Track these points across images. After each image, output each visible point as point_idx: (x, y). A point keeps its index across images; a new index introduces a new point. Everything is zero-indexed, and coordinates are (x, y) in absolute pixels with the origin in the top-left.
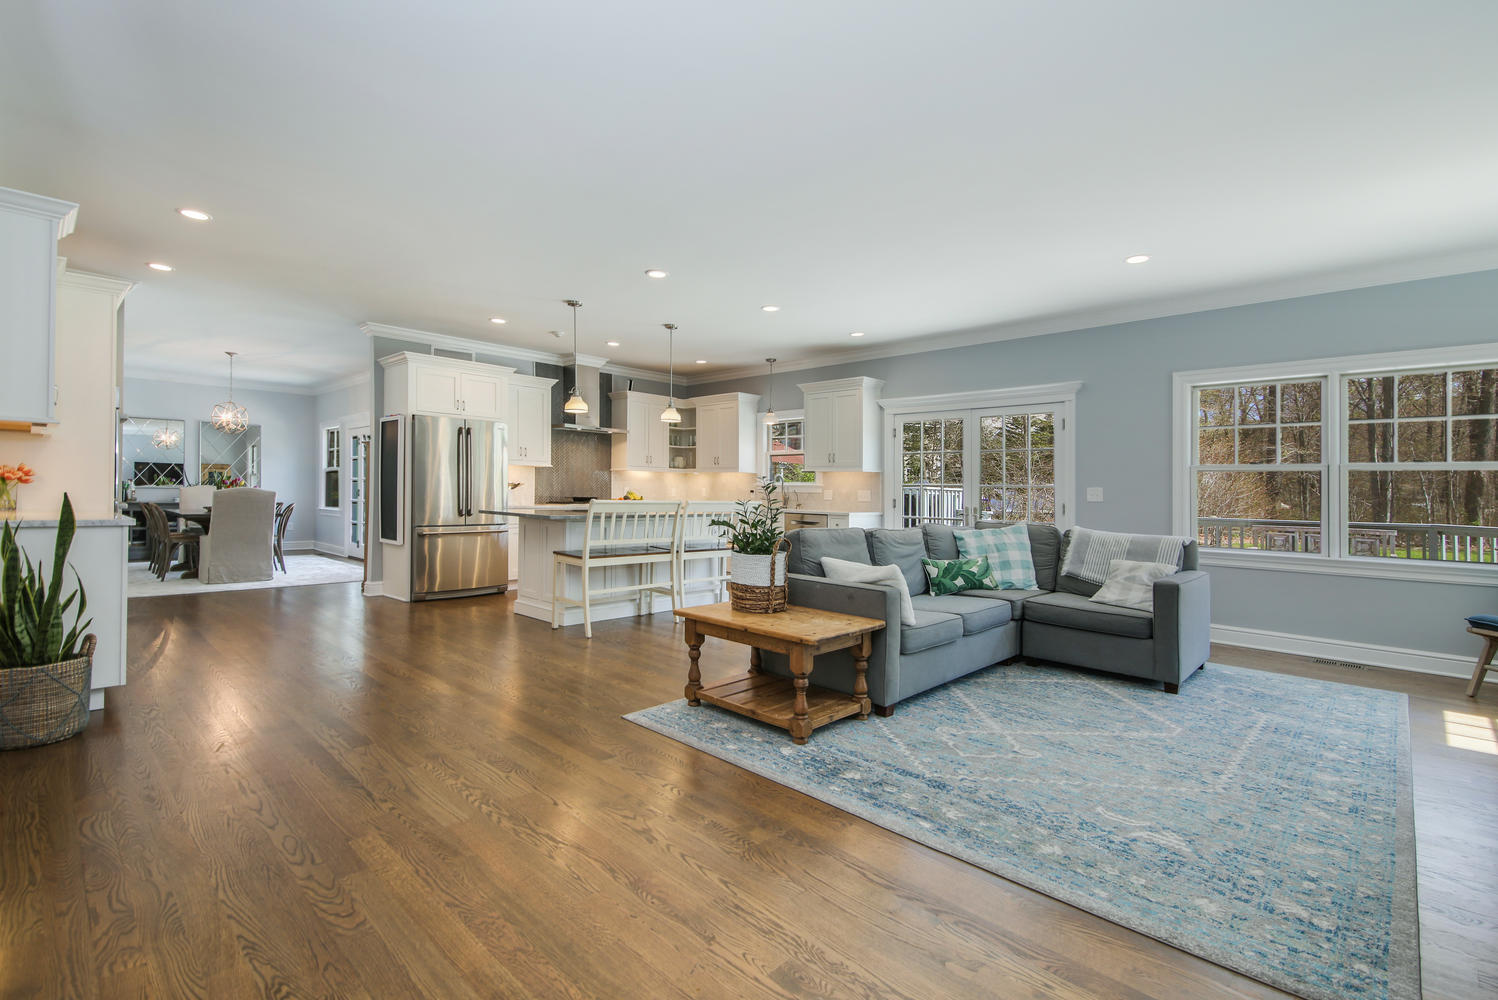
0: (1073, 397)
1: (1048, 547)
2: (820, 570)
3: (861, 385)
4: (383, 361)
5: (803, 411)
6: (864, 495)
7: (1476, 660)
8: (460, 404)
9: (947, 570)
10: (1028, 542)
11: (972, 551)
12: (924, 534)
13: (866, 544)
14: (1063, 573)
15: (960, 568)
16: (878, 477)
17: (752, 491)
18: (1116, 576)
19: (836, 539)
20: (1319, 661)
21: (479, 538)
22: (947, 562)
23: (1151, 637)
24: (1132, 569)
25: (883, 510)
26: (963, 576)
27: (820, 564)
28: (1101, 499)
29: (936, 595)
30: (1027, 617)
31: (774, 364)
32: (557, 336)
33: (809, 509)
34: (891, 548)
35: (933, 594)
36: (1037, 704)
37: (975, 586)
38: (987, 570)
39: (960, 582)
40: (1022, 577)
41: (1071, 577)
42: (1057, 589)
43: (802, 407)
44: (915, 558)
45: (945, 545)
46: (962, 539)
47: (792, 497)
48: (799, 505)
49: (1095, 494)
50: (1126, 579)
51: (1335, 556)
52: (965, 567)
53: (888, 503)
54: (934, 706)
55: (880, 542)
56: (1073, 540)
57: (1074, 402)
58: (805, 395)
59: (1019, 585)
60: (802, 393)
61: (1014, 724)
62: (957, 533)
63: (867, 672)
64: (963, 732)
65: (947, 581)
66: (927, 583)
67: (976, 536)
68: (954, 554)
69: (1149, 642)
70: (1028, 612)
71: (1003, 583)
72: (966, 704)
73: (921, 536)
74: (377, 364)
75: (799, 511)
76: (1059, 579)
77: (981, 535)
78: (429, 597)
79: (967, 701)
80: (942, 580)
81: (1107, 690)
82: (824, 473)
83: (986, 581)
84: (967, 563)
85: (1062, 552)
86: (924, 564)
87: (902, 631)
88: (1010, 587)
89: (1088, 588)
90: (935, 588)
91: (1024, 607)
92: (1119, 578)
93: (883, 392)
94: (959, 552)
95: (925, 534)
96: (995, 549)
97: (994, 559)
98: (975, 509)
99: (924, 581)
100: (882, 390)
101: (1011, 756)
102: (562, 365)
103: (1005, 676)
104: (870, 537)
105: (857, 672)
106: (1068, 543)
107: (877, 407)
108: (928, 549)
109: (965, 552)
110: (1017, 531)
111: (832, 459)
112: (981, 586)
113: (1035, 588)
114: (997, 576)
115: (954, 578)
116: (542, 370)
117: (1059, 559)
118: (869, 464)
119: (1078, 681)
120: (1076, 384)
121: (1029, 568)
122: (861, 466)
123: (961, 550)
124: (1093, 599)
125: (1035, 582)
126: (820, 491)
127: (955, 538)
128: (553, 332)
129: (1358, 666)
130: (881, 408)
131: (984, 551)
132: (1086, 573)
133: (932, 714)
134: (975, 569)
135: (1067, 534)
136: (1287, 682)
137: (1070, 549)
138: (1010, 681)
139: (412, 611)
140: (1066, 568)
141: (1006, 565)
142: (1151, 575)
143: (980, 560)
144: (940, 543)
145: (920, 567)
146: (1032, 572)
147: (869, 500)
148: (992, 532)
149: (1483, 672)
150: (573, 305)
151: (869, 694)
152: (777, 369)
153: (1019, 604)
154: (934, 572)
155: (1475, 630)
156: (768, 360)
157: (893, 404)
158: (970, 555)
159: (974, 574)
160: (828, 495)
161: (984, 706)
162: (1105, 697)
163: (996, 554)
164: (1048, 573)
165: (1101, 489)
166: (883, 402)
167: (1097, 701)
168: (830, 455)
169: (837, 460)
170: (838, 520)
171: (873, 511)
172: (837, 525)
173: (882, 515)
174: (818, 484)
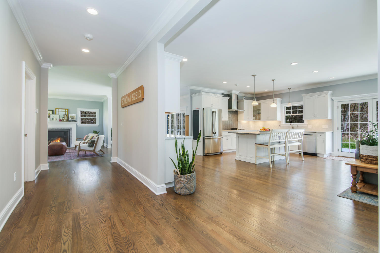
3: (328, 94)
4: (192, 95)
5: (303, 102)
6: (325, 126)
8: (212, 105)
16: (332, 121)
17: (279, 126)
21: (211, 140)
25: (333, 130)
31: (290, 89)
32: (236, 86)
58: (304, 97)
60: (303, 97)
74: (191, 96)
78: (207, 155)
100: (332, 95)
102: (227, 94)
116: (225, 95)
122: (327, 117)
126: (307, 125)
128: (235, 85)
130: (332, 100)
139: (203, 158)
147: (327, 128)
150: (254, 76)
152: (291, 91)
156: (288, 88)
157: (336, 99)
160: (310, 126)
168: (314, 115)
169: (317, 116)
170: (321, 134)
171: (329, 131)
172: (321, 135)
173: (332, 132)
174: (305, 123)
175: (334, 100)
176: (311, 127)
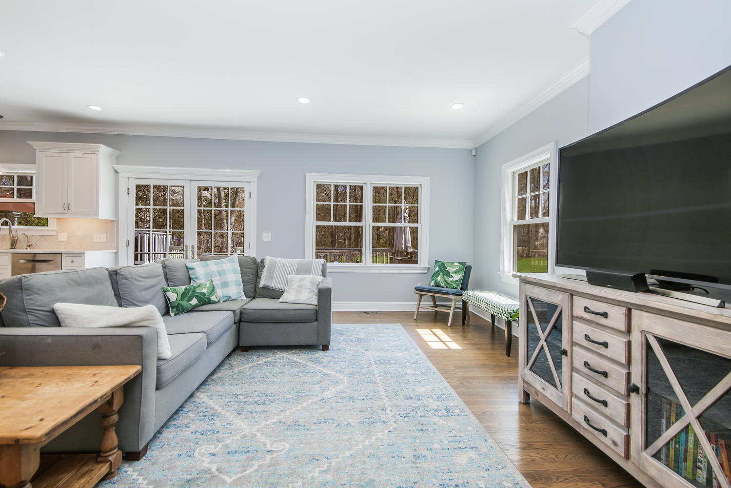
0: (255, 179)
1: (250, 270)
2: (55, 320)
5: (34, 166)
6: (100, 237)
7: (416, 303)
9: (184, 295)
10: (239, 268)
11: (200, 277)
12: (163, 267)
13: (110, 282)
14: (261, 286)
15: (194, 291)
16: (113, 223)
18: (292, 285)
19: (75, 281)
20: (363, 313)
22: (183, 287)
23: (316, 320)
24: (301, 280)
25: (117, 248)
26: (197, 297)
27: (53, 312)
28: (270, 239)
29: (176, 314)
30: (242, 320)
33: (40, 248)
34: (137, 283)
35: (172, 314)
36: (262, 388)
37: (205, 302)
38: (213, 290)
39: (194, 301)
40: (236, 292)
41: (265, 288)
42: (256, 296)
43: (34, 163)
44: (158, 288)
45: (181, 274)
46: (193, 269)
47: (22, 239)
48: (29, 246)
49: (267, 237)
50: (298, 286)
51: (367, 265)
52: (198, 290)
53: (122, 243)
54: (186, 422)
55: (126, 279)
56: (267, 264)
57: (256, 183)
58: (37, 152)
59: (233, 297)
60: (34, 149)
61: (256, 416)
62: (189, 265)
63: (118, 427)
64: (220, 445)
65: (184, 303)
66: (167, 306)
67: (204, 266)
68: (187, 280)
69: (316, 323)
70: (245, 316)
71: (223, 297)
72: (212, 408)
73: (161, 269)
75: (29, 250)
76: (257, 290)
77: (208, 265)
79: (212, 403)
80: (181, 302)
81: (295, 359)
82: (59, 219)
83: (213, 298)
84: (199, 286)
85: (259, 273)
86: (165, 291)
87: (158, 367)
88: (228, 299)
89: (275, 294)
90: (175, 310)
91: (241, 313)
92: (293, 287)
93: (118, 160)
94: (190, 278)
95: (165, 267)
96: (217, 274)
97: (217, 282)
98: (193, 247)
99: (164, 305)
100: (117, 158)
101: (268, 457)
103: (231, 367)
104: (114, 276)
105: (106, 429)
106: (264, 267)
107: (112, 170)
108: (167, 279)
109: (196, 278)
110: (231, 261)
111: (66, 208)
112: (210, 302)
113: (244, 297)
114: (220, 293)
115: (190, 299)
117: (257, 276)
118: (105, 212)
119: (277, 356)
120: (257, 172)
121: (240, 285)
122: (97, 213)
123: (192, 276)
124: (280, 300)
125: (243, 294)
126: (54, 233)
127: (187, 268)
129: (375, 313)
130: (116, 171)
131: (210, 276)
132: (274, 284)
133: (186, 433)
134: (205, 291)
135: (262, 262)
136: (362, 329)
137: (265, 270)
138: (236, 370)
140: (262, 283)
141: (225, 284)
142: (311, 282)
143: (208, 283)
144: (176, 273)
145: (161, 294)
146: (242, 287)
147: (104, 240)
148: (215, 262)
149: (418, 308)
151: (120, 447)
153: (238, 311)
154: (173, 297)
155: (417, 292)
157: (127, 170)
158: (200, 280)
159: (204, 294)
160: (63, 237)
161: (227, 405)
162: (297, 364)
163: (218, 278)
164: (251, 286)
165: (270, 233)
166: (118, 167)
167: (295, 370)
168: (65, 204)
169: (72, 208)
170: (73, 259)
171: (108, 249)
172: (72, 261)
173: (116, 252)
174: (51, 228)
175: (119, 173)
176: (66, 240)
